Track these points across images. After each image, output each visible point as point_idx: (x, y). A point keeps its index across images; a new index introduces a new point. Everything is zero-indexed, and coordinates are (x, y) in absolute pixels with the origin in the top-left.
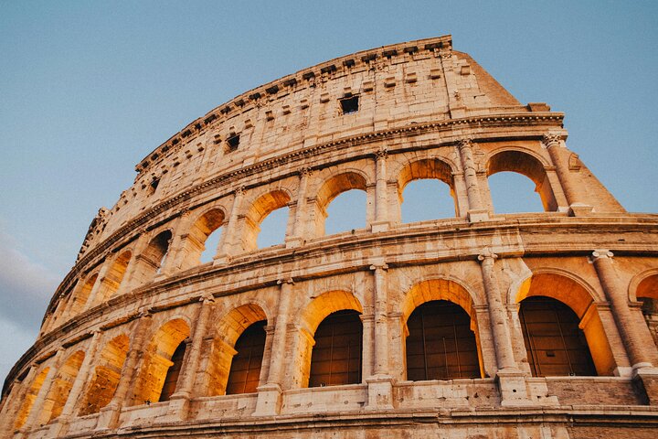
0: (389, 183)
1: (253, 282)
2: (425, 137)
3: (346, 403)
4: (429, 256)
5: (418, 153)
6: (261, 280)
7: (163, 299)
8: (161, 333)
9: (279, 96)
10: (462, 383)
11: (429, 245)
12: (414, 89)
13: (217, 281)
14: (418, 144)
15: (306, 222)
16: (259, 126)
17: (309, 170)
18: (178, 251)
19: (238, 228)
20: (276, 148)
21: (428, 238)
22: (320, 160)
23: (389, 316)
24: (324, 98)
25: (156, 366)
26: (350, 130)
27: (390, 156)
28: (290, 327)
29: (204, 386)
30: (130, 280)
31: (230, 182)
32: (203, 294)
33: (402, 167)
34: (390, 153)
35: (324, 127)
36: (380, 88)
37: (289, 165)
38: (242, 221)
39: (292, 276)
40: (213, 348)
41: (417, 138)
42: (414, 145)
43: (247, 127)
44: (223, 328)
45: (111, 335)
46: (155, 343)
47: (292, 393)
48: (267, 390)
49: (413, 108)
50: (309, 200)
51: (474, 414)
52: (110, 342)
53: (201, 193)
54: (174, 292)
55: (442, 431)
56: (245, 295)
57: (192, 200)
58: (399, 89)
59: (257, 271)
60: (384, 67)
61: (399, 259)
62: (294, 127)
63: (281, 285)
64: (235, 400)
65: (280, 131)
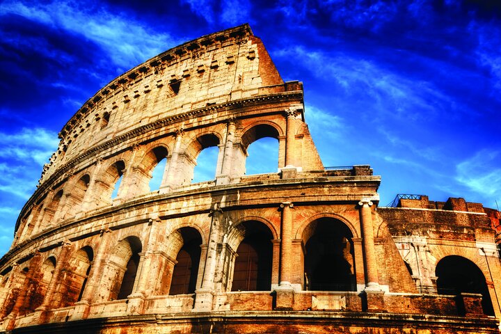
0: (180, 154)
1: (89, 231)
2: (209, 117)
3: (120, 311)
4: (183, 211)
5: (203, 130)
6: (93, 230)
7: (45, 242)
8: (45, 266)
9: (136, 80)
10: (181, 297)
11: (185, 204)
12: (216, 73)
13: (73, 230)
14: (203, 123)
15: (130, 185)
16: (122, 106)
17: (137, 146)
18: (63, 206)
19: (94, 190)
20: (127, 126)
21: (185, 198)
22: (144, 137)
23: (154, 254)
24: (159, 84)
25: (43, 288)
26: (170, 111)
27: (186, 133)
28: (103, 262)
29: (56, 302)
30: (39, 226)
31: (95, 155)
32: (64, 239)
33: (191, 141)
34: (186, 130)
35: (156, 108)
36: (195, 74)
37: (128, 141)
38: (98, 184)
39: (109, 226)
40: (65, 276)
41: (204, 118)
42: (200, 124)
43: (114, 108)
44: (74, 262)
45: (22, 267)
46: (42, 272)
47: (96, 305)
48: (80, 304)
49: (211, 91)
50: (134, 169)
51: (173, 317)
52: (21, 272)
53: (80, 162)
54: (51, 238)
55: (158, 328)
56: (87, 239)
57: (76, 167)
58: (205, 76)
59: (92, 223)
60: (201, 55)
61: (167, 214)
62: (139, 108)
63: (103, 233)
64: (68, 311)
65: (131, 111)
